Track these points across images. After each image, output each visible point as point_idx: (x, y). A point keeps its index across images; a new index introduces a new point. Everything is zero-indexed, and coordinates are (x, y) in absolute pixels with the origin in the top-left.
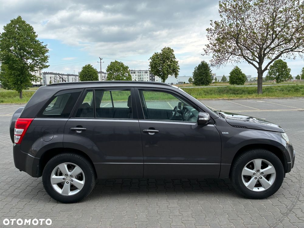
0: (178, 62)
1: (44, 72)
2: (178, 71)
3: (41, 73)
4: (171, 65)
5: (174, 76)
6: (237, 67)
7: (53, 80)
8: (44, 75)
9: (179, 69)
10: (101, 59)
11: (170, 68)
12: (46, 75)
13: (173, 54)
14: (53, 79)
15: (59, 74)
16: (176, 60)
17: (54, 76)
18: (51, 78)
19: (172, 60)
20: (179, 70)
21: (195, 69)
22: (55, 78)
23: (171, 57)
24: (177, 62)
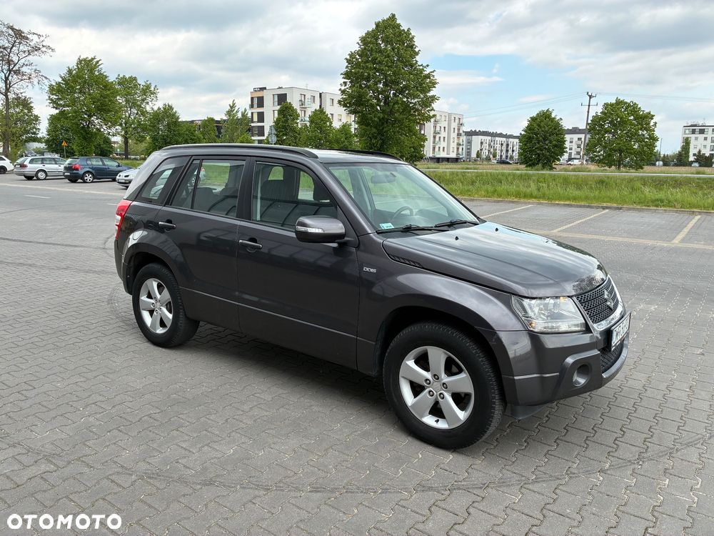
1: (469, 130)
3: (461, 132)
7: (487, 148)
8: (470, 137)
10: (590, 98)
12: (474, 138)
14: (486, 146)
15: (501, 135)
17: (489, 138)
18: (482, 143)
22: (492, 144)
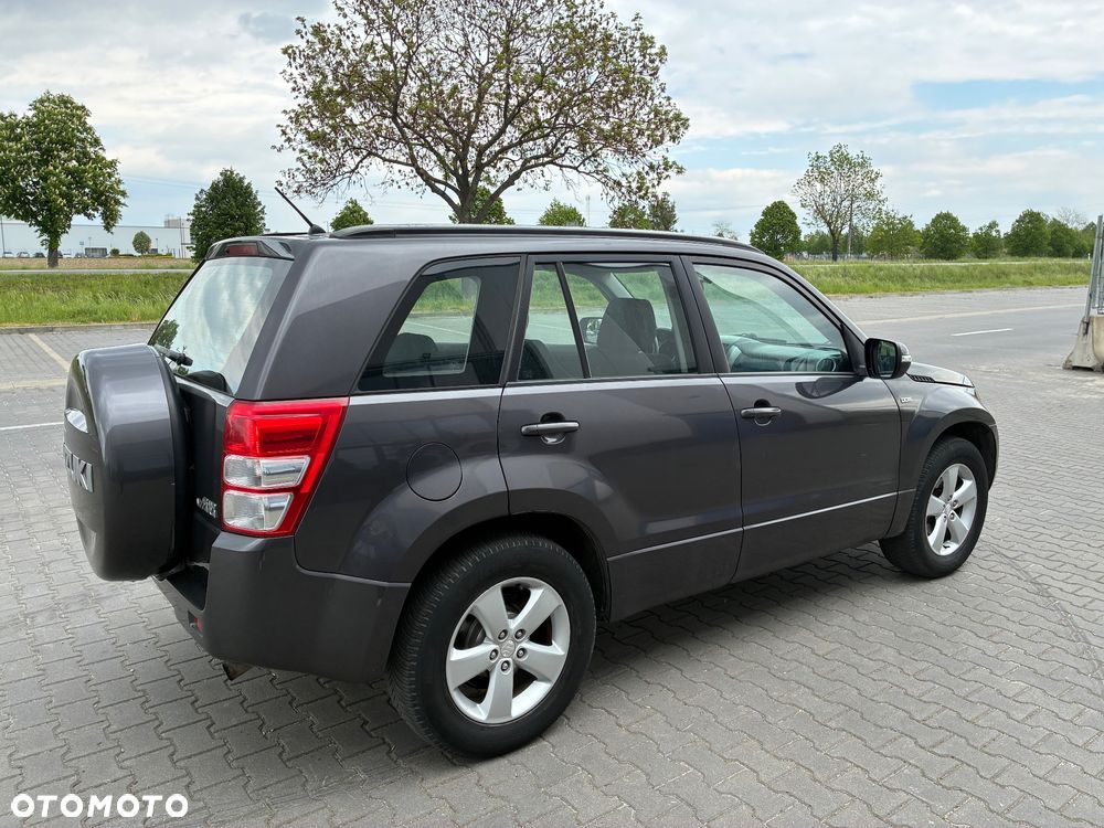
0: (118, 166)
2: (118, 202)
4: (85, 171)
5: (98, 221)
6: (354, 203)
9: (123, 194)
11: (80, 184)
13: (88, 130)
16: (109, 156)
19: (86, 154)
20: (122, 200)
21: (197, 198)
23: (83, 140)
24: (113, 164)
